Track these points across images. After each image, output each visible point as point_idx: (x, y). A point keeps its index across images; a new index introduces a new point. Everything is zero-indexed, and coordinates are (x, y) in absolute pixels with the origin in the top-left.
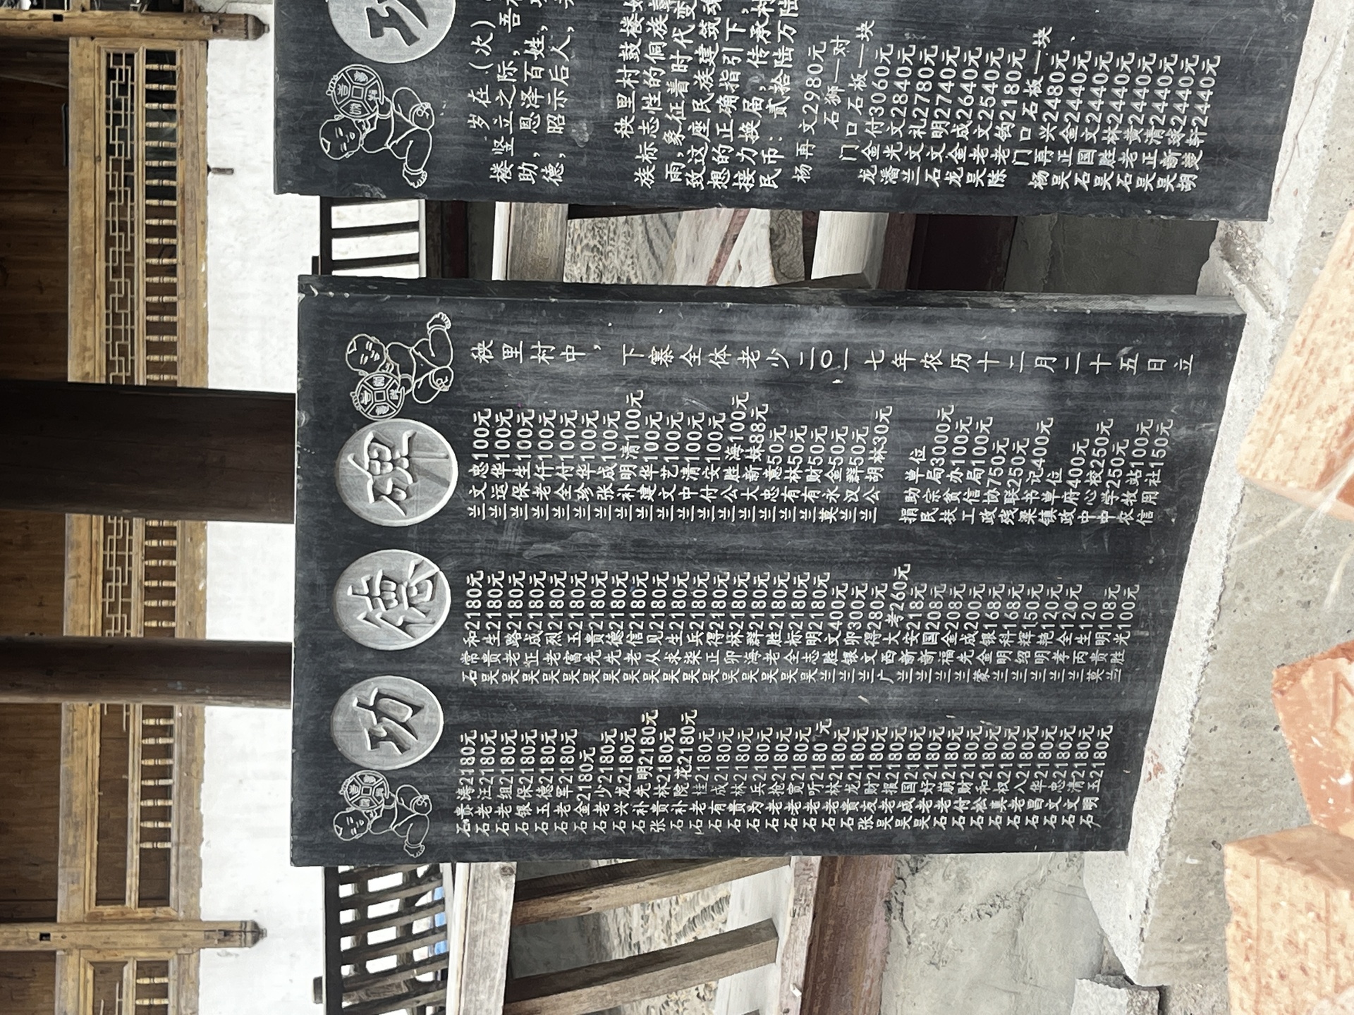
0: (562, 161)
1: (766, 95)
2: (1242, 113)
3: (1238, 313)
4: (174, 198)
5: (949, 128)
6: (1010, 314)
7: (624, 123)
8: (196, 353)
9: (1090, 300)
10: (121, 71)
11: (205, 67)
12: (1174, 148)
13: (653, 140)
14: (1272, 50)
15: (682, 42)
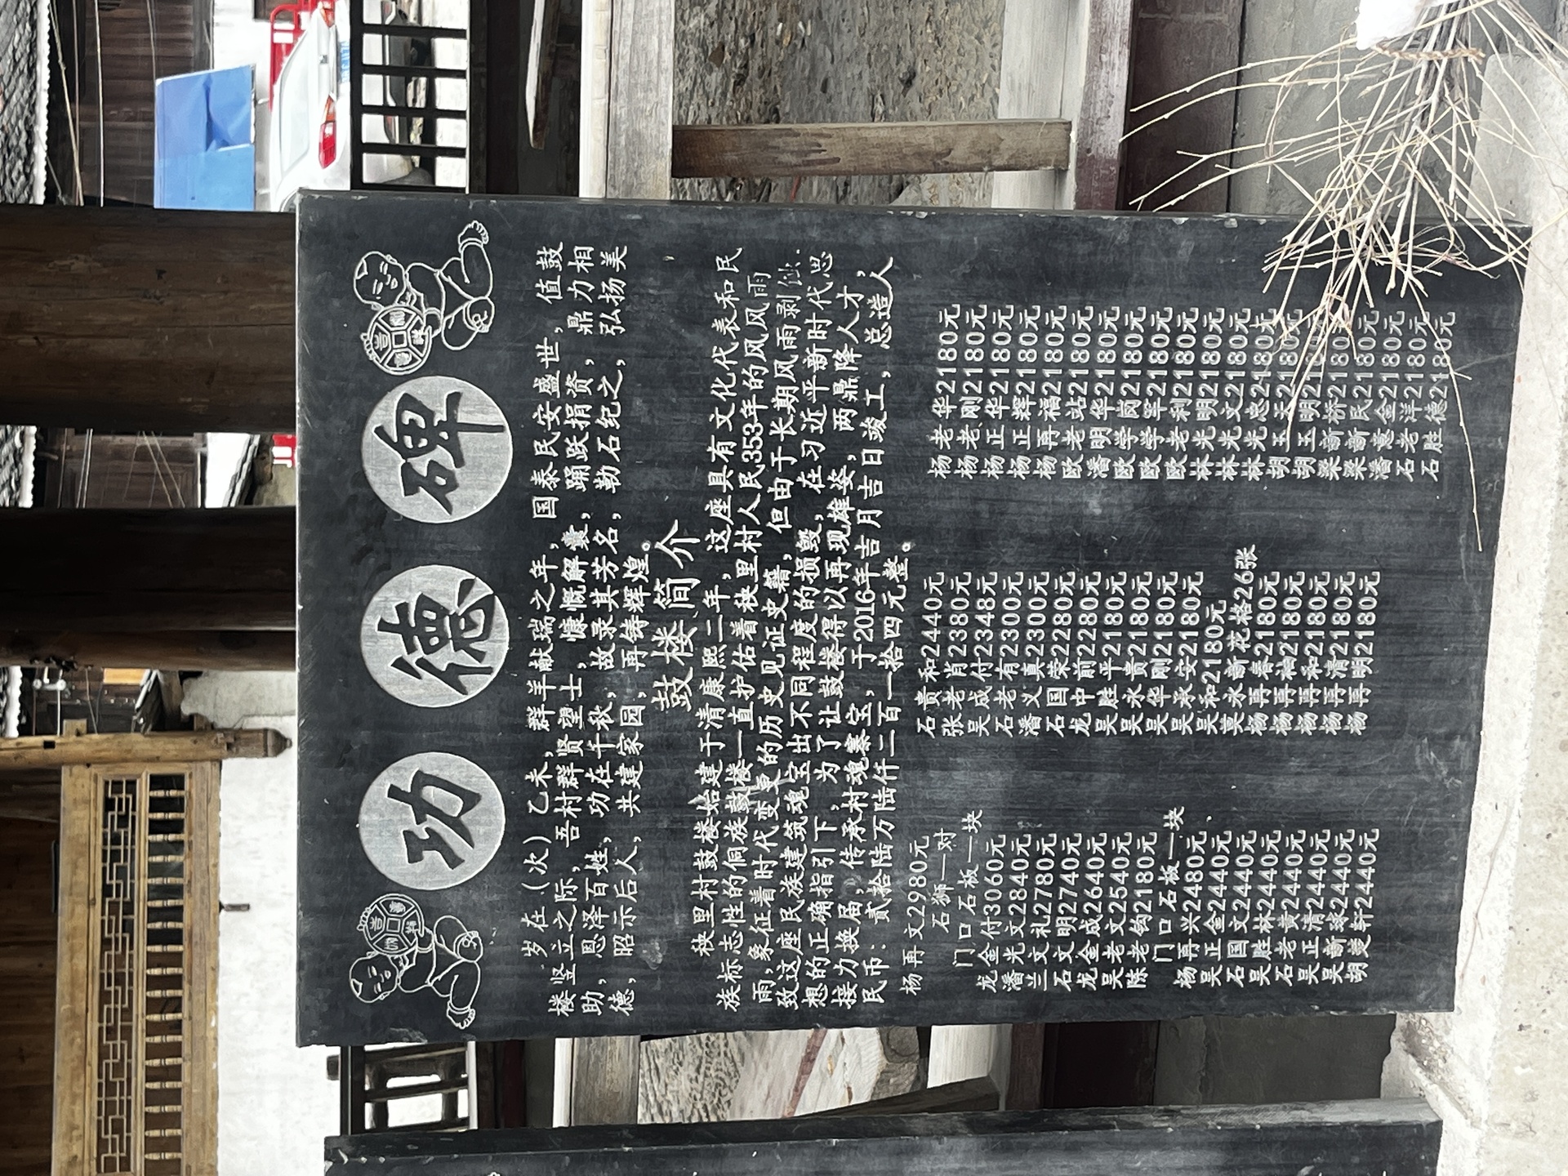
0: (631, 987)
1: (864, 899)
2: (1411, 890)
3: (1433, 1119)
4: (180, 943)
5: (1077, 924)
6: (1167, 1135)
7: (702, 939)
8: (203, 1125)
9: (1257, 1111)
10: (120, 800)
11: (217, 790)
12: (1337, 934)
13: (736, 956)
14: (1436, 820)
15: (765, 846)
